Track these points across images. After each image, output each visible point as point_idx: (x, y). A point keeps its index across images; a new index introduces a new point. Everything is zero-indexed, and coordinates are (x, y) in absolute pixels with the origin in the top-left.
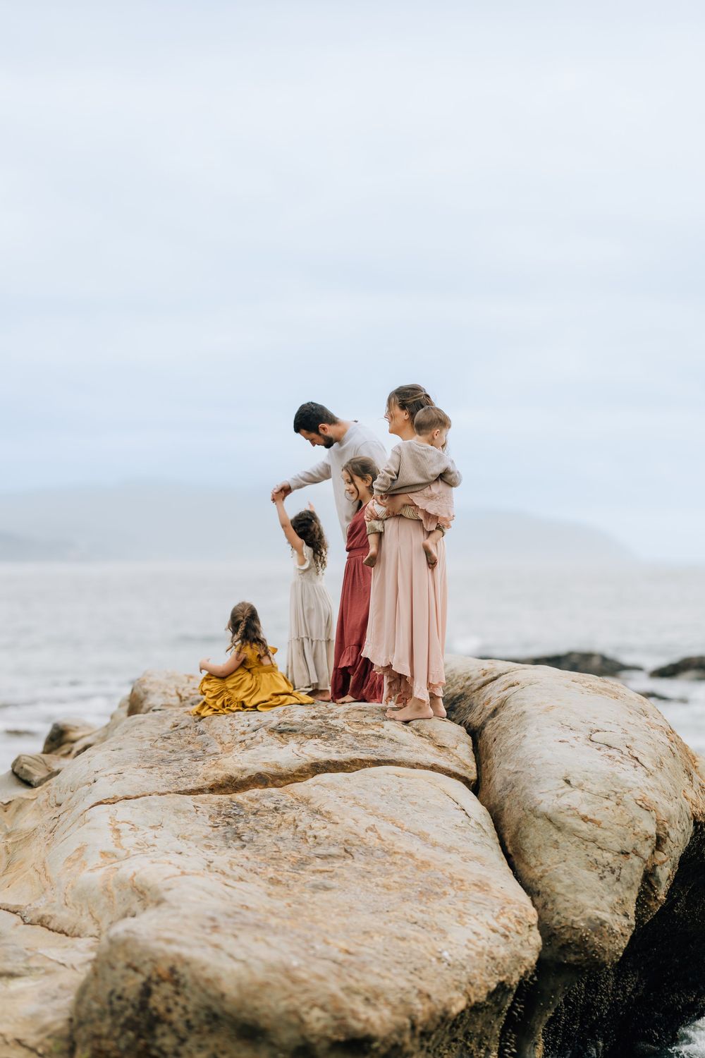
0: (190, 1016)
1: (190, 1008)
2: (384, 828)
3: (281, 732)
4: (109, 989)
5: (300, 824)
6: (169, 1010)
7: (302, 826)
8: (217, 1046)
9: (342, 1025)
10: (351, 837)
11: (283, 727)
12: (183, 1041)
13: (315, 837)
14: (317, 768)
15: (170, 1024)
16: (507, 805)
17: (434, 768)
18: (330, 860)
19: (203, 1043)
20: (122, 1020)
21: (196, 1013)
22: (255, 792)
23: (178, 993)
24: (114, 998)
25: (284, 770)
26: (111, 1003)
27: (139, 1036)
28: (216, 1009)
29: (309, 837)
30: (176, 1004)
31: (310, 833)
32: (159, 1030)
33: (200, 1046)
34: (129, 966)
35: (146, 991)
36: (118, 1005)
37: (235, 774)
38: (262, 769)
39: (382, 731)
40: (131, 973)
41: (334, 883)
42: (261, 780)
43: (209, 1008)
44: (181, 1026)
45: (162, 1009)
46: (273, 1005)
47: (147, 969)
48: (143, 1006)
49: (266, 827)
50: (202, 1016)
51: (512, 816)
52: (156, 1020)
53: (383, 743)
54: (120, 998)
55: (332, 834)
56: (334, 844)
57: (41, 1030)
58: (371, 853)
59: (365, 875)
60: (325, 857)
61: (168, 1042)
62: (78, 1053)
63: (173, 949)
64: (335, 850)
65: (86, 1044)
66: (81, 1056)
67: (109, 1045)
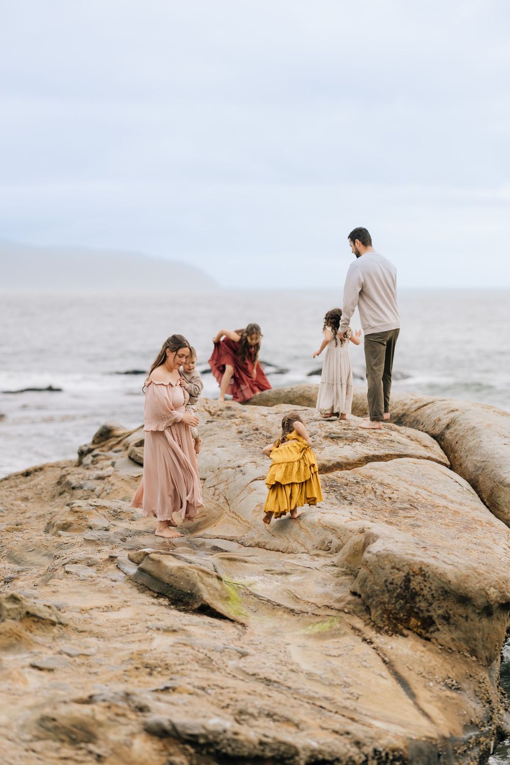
0: (433, 592)
1: (433, 588)
2: (424, 493)
3: (332, 438)
4: (384, 580)
5: (377, 491)
6: (422, 589)
7: (379, 492)
8: (447, 606)
9: (504, 596)
10: (410, 498)
11: (333, 435)
12: (431, 604)
13: (390, 498)
14: (368, 459)
15: (423, 596)
16: (481, 479)
17: (429, 458)
18: (407, 510)
19: (441, 605)
20: (395, 595)
21: (436, 590)
22: (339, 473)
23: (425, 581)
24: (388, 584)
25: (351, 460)
26: (387, 586)
27: (406, 603)
28: (447, 588)
29: (386, 498)
30: (425, 586)
31: (385, 496)
32: (417, 600)
33: (439, 607)
34: (393, 568)
35: (407, 580)
36: (391, 587)
37: (325, 463)
38: (339, 460)
39: (392, 438)
40: (396, 571)
41: (420, 523)
42: (339, 466)
43: (443, 588)
44: (429, 597)
45: (418, 589)
46: (473, 586)
47: (406, 569)
48: (407, 587)
49: (357, 493)
50: (440, 591)
51: (487, 485)
52: (415, 594)
53: (396, 445)
54: (391, 583)
55: (400, 496)
56: (403, 502)
57: (339, 600)
58: (424, 506)
59: (431, 518)
60: (404, 509)
61: (423, 605)
62: (373, 611)
63: (417, 559)
64: (406, 505)
65: (376, 607)
66: (376, 613)
67: (390, 607)
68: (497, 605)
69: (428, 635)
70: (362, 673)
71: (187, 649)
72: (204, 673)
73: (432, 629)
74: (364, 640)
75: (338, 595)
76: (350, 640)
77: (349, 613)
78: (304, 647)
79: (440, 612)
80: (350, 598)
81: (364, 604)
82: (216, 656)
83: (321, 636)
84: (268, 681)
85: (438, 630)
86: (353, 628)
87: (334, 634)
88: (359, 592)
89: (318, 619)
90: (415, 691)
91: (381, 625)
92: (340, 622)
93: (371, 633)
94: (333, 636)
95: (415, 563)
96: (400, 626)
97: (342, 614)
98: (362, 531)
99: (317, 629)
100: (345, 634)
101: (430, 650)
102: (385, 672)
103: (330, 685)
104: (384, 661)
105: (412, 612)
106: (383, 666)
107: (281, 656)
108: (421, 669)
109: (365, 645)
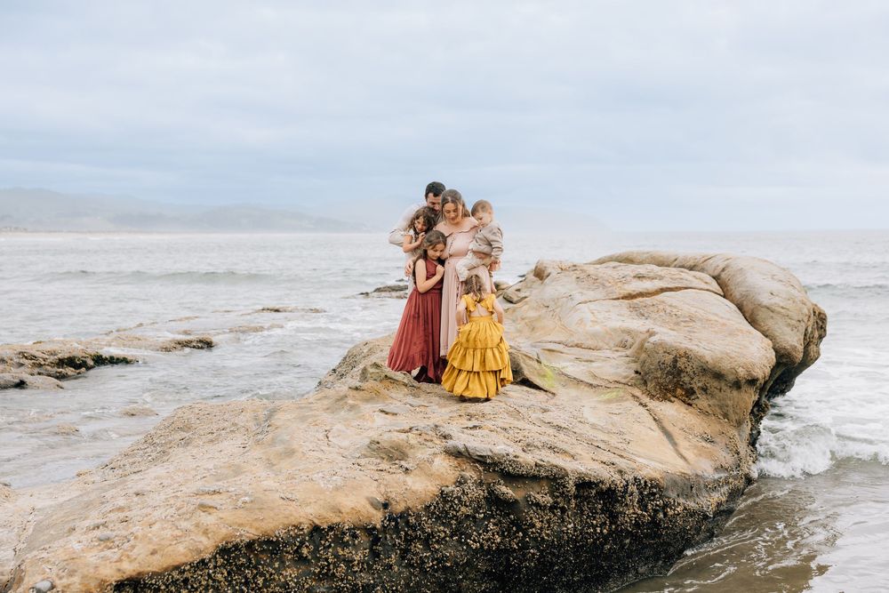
0: (695, 370)
1: (694, 367)
2: (701, 312)
3: (639, 277)
4: (657, 361)
5: (666, 310)
6: (686, 368)
7: (668, 311)
8: (705, 380)
9: (750, 374)
10: (690, 315)
12: (692, 379)
13: (676, 315)
14: (663, 290)
15: (687, 372)
16: (745, 303)
17: (707, 290)
19: (700, 380)
20: (666, 372)
21: (697, 369)
22: (640, 299)
23: (689, 362)
24: (660, 364)
25: (650, 291)
26: (660, 366)
27: (674, 377)
28: (705, 367)
29: (673, 315)
30: (688, 365)
31: (672, 313)
32: (682, 375)
34: (665, 352)
35: (675, 361)
36: (663, 366)
37: (631, 292)
38: (641, 290)
39: (681, 277)
40: (667, 355)
42: (641, 295)
43: (702, 367)
44: (691, 373)
45: (683, 367)
46: (725, 366)
47: (674, 353)
48: (675, 367)
49: (652, 312)
50: (699, 369)
51: (748, 307)
52: (680, 371)
53: (684, 281)
54: (663, 364)
55: (683, 314)
56: (685, 317)
57: (625, 377)
58: (701, 320)
59: (704, 327)
60: (685, 322)
61: (687, 379)
62: (649, 384)
63: (683, 346)
64: (687, 319)
65: (652, 380)
66: (651, 385)
67: (662, 381)
68: (744, 381)
69: (690, 401)
70: (636, 426)
71: (501, 404)
72: (510, 420)
73: (693, 397)
74: (641, 404)
75: (625, 374)
76: (631, 404)
77: (631, 386)
78: (594, 408)
79: (700, 385)
80: (634, 375)
81: (642, 379)
82: (523, 410)
83: (609, 401)
84: (559, 428)
85: (698, 398)
86: (633, 396)
87: (619, 400)
88: (639, 370)
89: (609, 390)
90: (677, 441)
91: (654, 393)
92: (624, 392)
93: (646, 399)
94: (617, 401)
95: (681, 349)
96: (669, 395)
97: (627, 386)
98: (648, 331)
99: (607, 397)
100: (627, 400)
101: (691, 412)
102: (654, 425)
103: (609, 433)
104: (655, 419)
105: (678, 385)
106: (654, 423)
107: (575, 413)
108: (683, 426)
109: (641, 407)
